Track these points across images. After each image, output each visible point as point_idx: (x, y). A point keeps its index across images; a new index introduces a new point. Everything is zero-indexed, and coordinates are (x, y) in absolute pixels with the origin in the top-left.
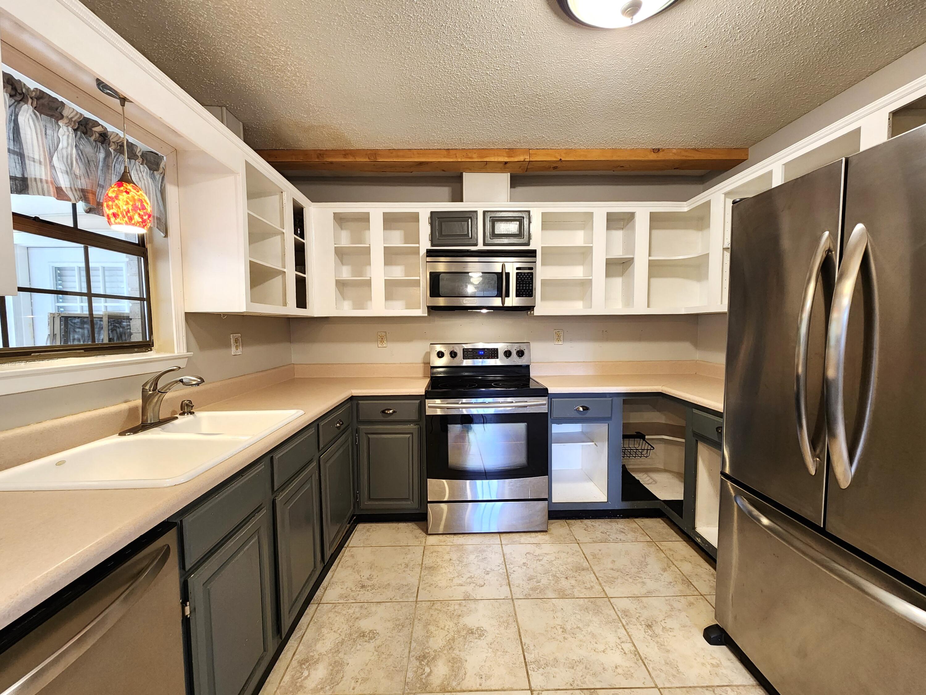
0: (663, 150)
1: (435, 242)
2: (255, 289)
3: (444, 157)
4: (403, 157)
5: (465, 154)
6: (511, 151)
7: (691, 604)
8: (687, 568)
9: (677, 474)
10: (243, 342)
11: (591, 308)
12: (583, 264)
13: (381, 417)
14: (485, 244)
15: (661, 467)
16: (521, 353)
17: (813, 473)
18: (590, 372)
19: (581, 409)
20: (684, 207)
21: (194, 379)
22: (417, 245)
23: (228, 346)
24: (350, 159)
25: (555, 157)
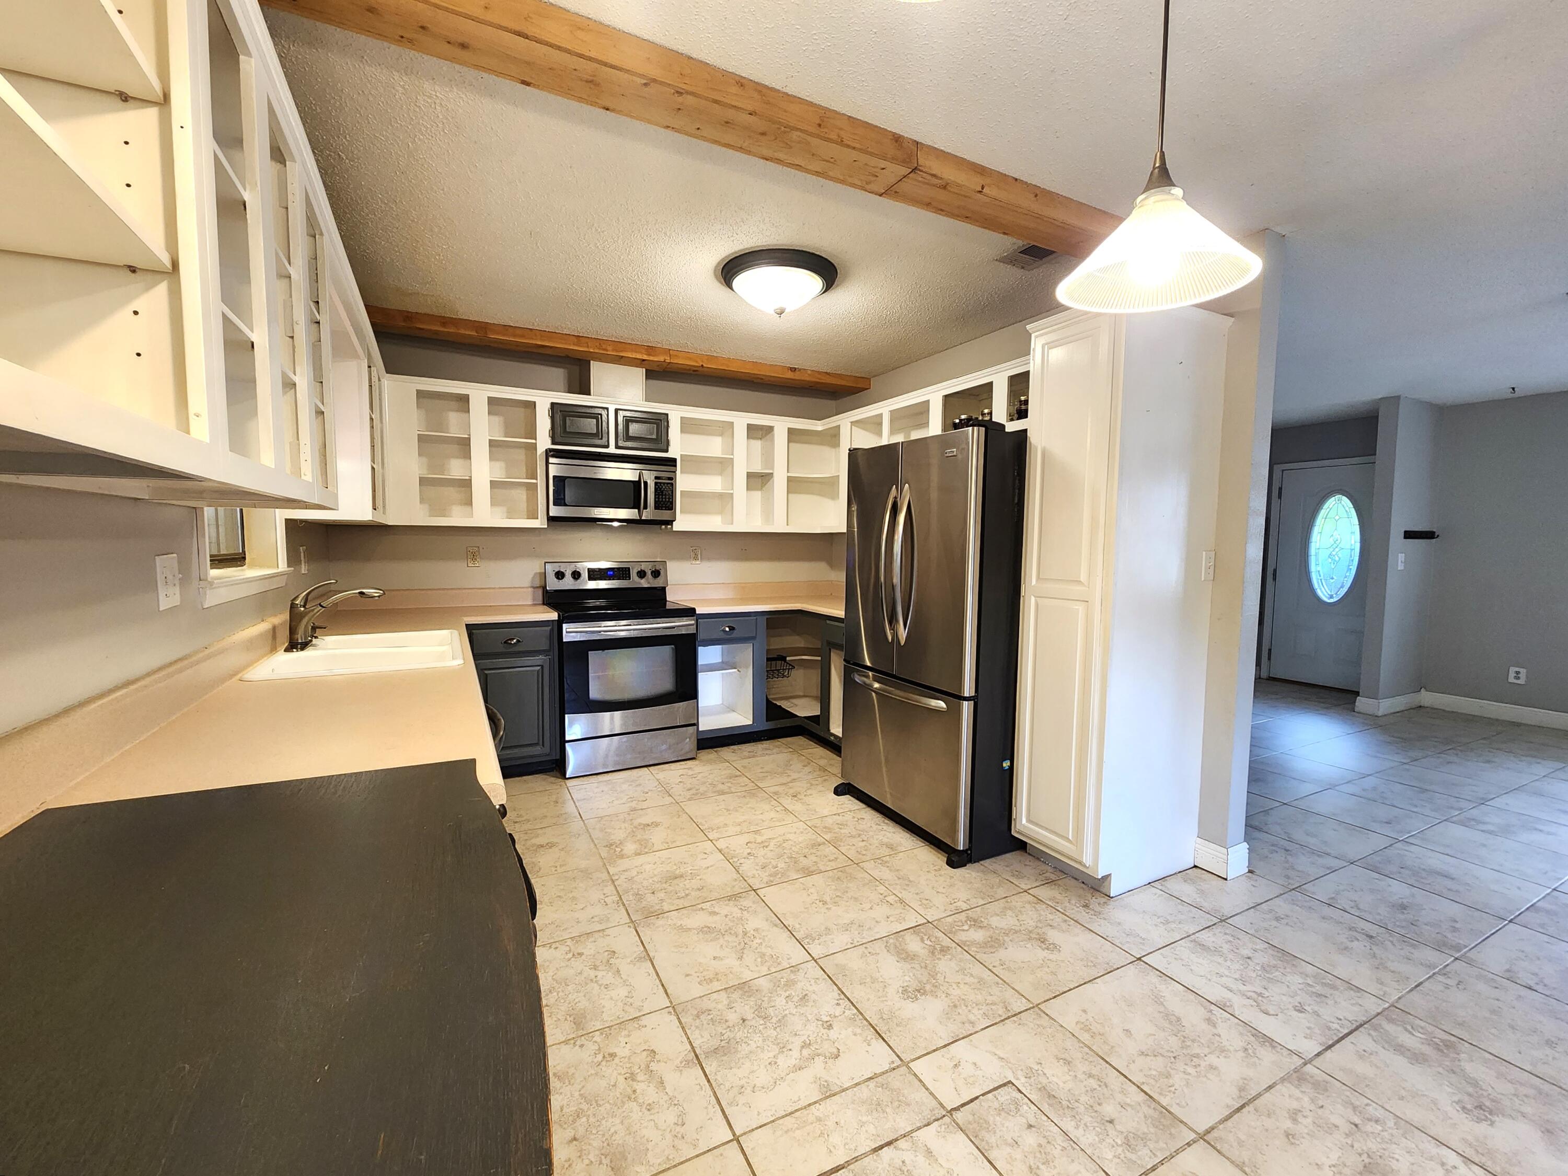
0: (800, 370)
1: (558, 440)
3: (574, 344)
4: (523, 336)
5: (598, 344)
6: (650, 349)
7: (825, 780)
8: (823, 762)
9: (815, 698)
11: (732, 524)
12: (721, 474)
13: (501, 648)
14: (617, 447)
15: (801, 694)
16: (656, 574)
17: (890, 640)
18: (731, 595)
19: (727, 629)
20: (818, 426)
22: (533, 441)
23: (299, 561)
24: (452, 330)
25: (697, 362)
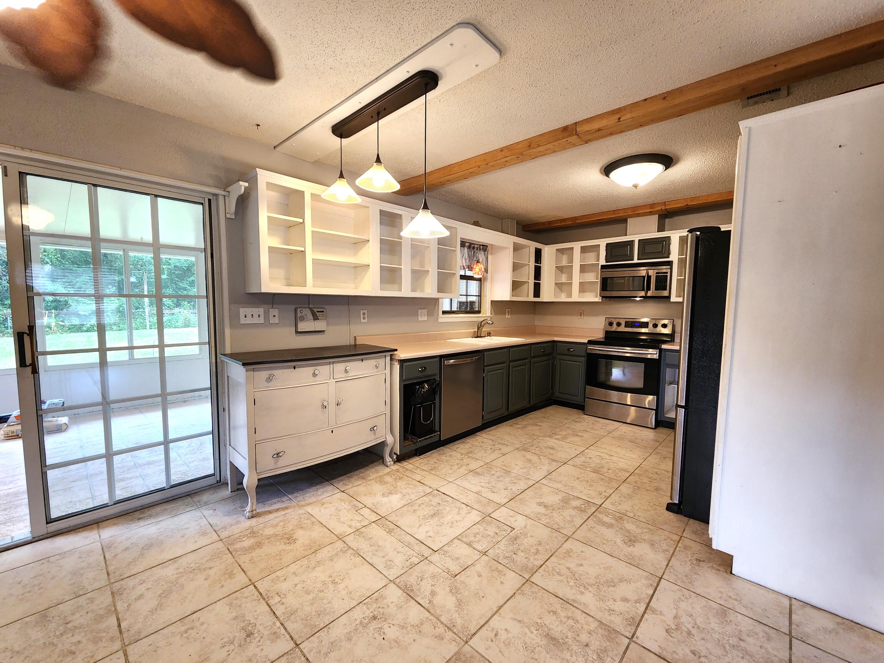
1: (608, 261)
2: (514, 292)
3: (612, 215)
5: (623, 211)
10: (512, 313)
13: (567, 352)
14: (638, 259)
16: (664, 326)
21: (491, 322)
22: (598, 263)
23: (505, 314)
25: (683, 204)
